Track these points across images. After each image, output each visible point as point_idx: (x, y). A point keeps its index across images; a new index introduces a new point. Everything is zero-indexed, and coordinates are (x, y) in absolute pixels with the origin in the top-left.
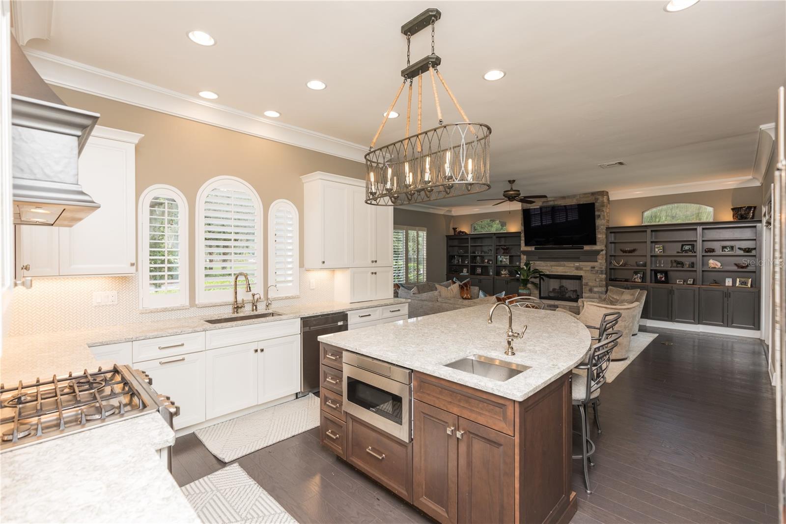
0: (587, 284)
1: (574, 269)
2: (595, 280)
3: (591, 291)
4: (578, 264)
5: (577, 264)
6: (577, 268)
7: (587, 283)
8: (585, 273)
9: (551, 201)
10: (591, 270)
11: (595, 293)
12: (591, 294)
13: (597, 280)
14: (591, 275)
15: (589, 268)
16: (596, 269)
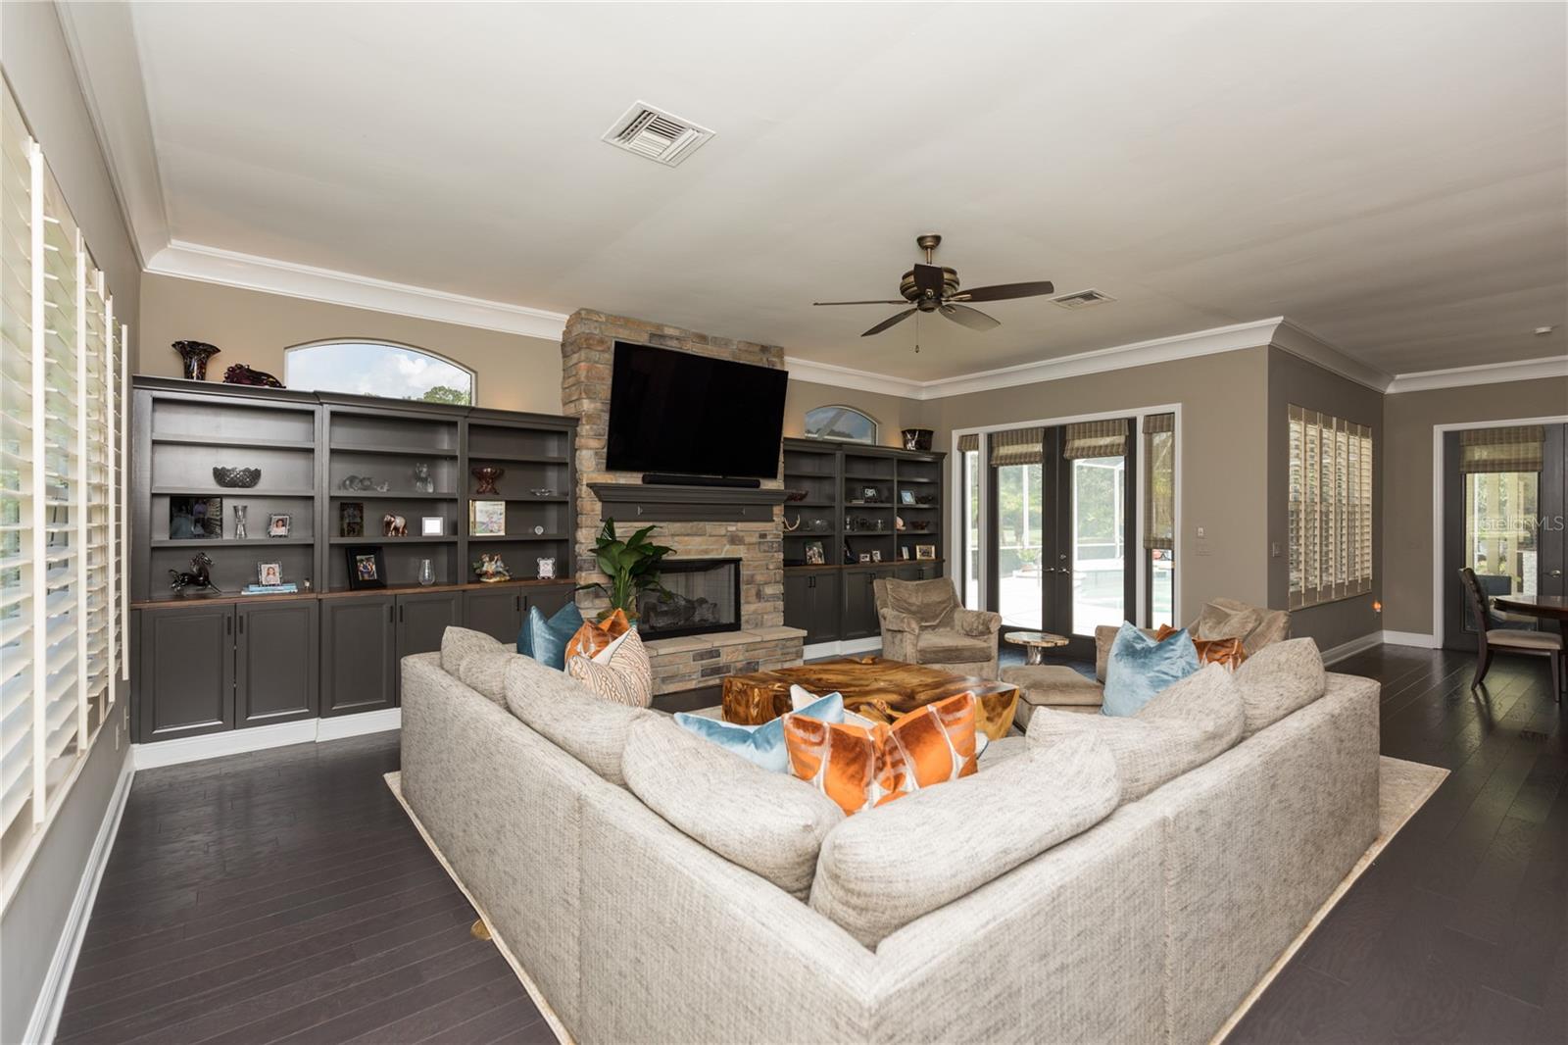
0: (751, 581)
1: (725, 540)
2: (767, 569)
3: (759, 596)
4: (734, 529)
5: (732, 528)
6: (734, 540)
7: (752, 576)
8: (748, 549)
9: (671, 337)
10: (760, 543)
11: (768, 601)
12: (760, 604)
13: (771, 567)
14: (760, 555)
15: (755, 539)
16: (769, 538)
